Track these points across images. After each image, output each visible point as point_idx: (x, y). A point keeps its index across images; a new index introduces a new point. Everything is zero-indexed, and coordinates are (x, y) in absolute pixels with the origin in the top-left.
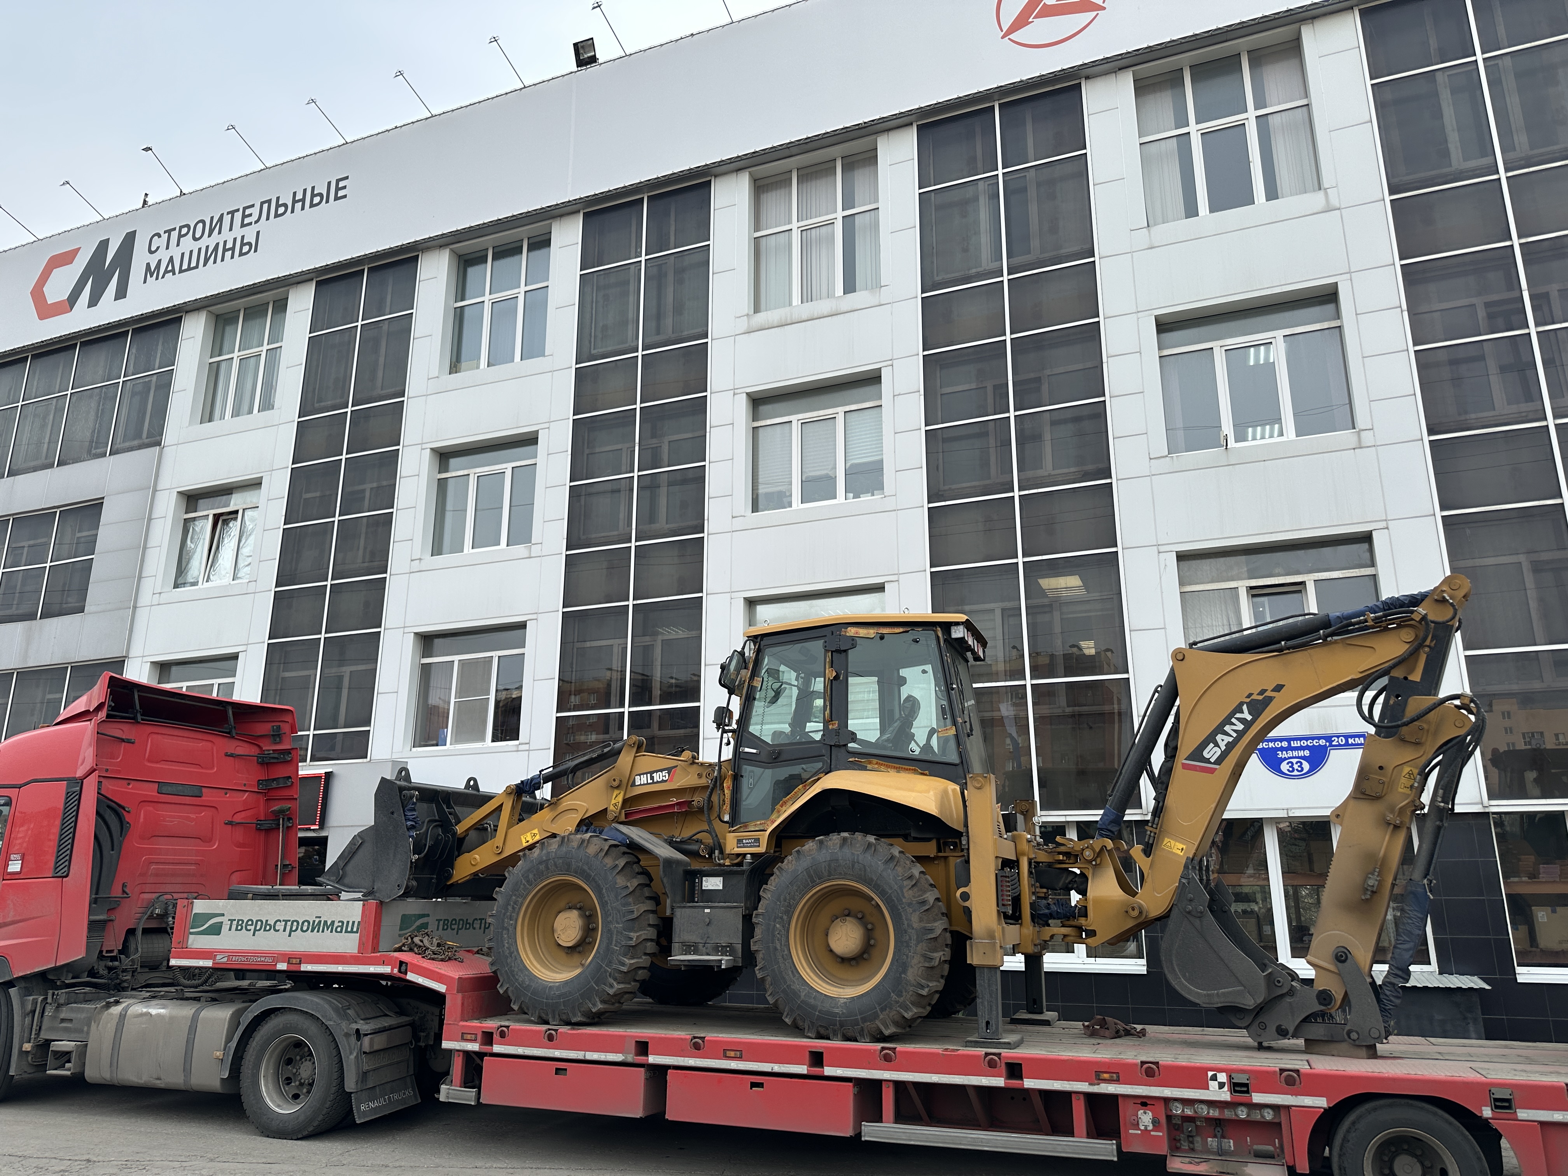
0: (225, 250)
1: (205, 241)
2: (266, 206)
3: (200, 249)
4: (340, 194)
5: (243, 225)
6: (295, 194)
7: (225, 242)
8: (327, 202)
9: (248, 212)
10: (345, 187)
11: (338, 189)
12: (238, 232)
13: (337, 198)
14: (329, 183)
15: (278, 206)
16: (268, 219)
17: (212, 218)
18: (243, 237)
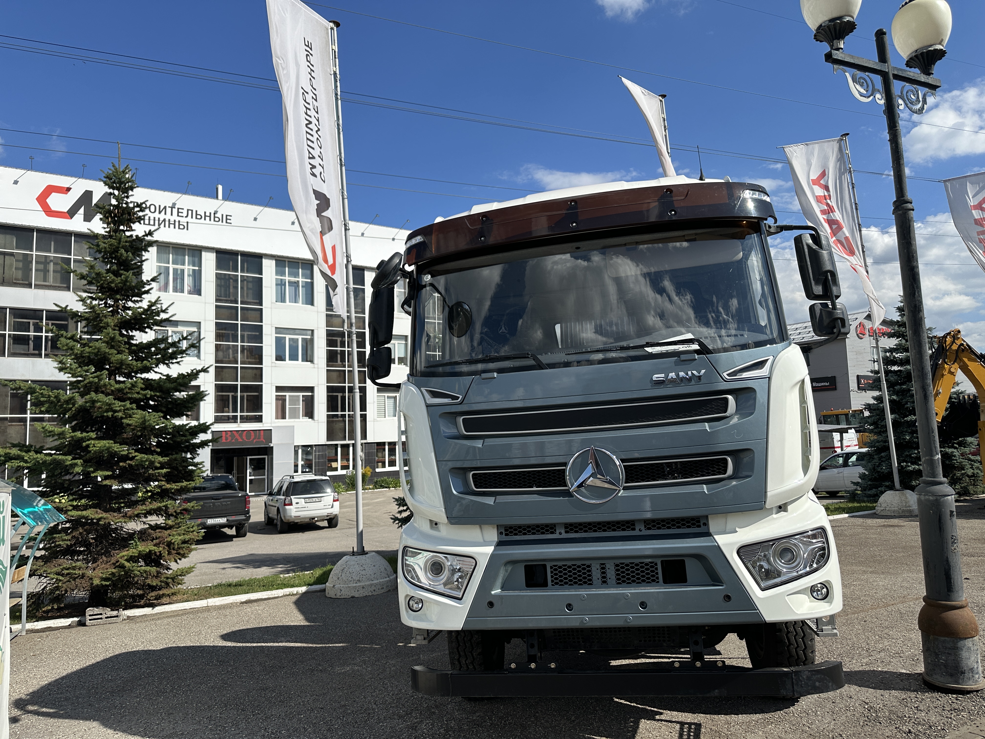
0: (169, 224)
1: (157, 215)
2: (190, 212)
3: (154, 218)
4: (228, 221)
5: (178, 216)
6: (205, 212)
7: (169, 220)
8: (222, 222)
9: (180, 210)
10: (230, 220)
11: (227, 219)
12: (175, 217)
13: (226, 222)
14: (222, 215)
15: (197, 214)
16: (192, 217)
17: (160, 206)
18: (179, 222)
